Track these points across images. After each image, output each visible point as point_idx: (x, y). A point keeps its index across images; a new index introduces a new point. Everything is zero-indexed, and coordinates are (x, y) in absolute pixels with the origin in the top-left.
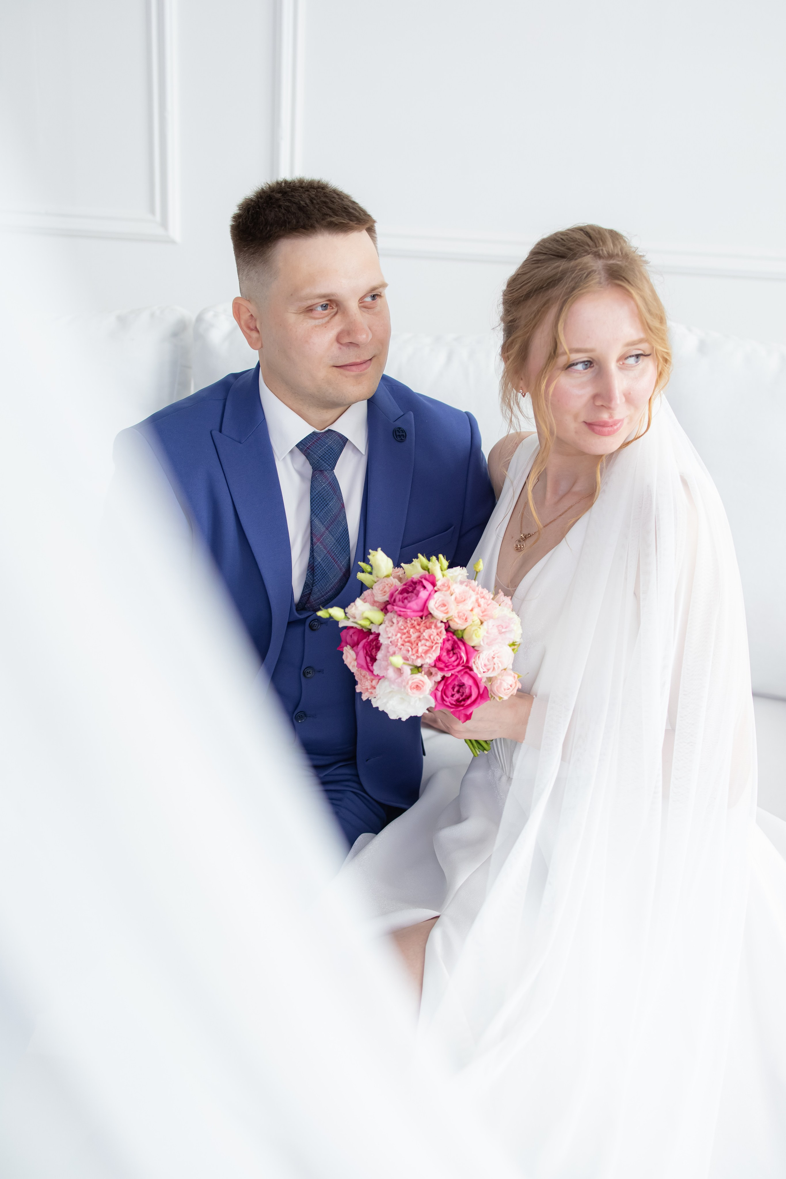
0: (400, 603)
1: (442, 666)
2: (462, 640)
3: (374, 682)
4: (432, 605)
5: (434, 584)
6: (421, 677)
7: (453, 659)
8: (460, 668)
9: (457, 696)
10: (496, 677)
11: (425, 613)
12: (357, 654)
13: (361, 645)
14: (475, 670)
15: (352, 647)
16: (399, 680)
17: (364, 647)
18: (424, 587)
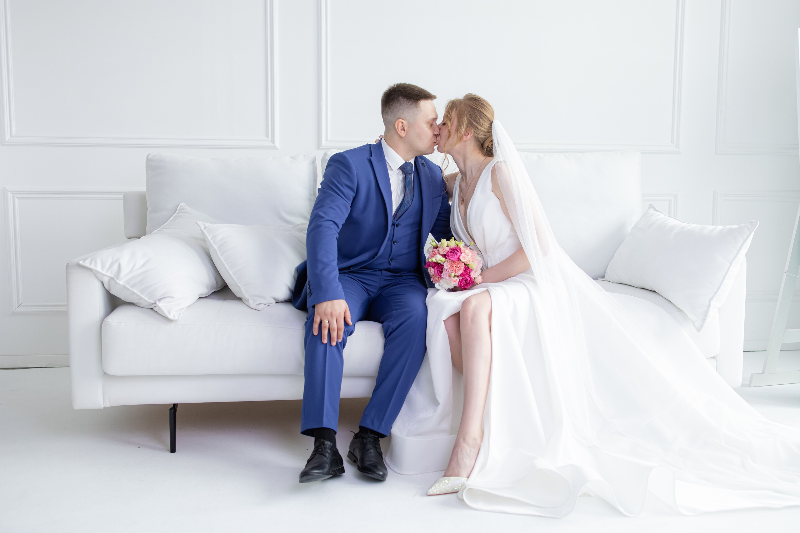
0: (451, 256)
1: (462, 275)
2: (468, 267)
3: (439, 279)
4: (461, 258)
5: (460, 251)
6: (456, 278)
7: (466, 273)
8: (467, 275)
9: (465, 283)
10: (476, 277)
11: (459, 259)
12: (435, 270)
13: (436, 267)
14: (471, 276)
15: (433, 268)
16: (450, 279)
17: (437, 268)
18: (458, 251)
